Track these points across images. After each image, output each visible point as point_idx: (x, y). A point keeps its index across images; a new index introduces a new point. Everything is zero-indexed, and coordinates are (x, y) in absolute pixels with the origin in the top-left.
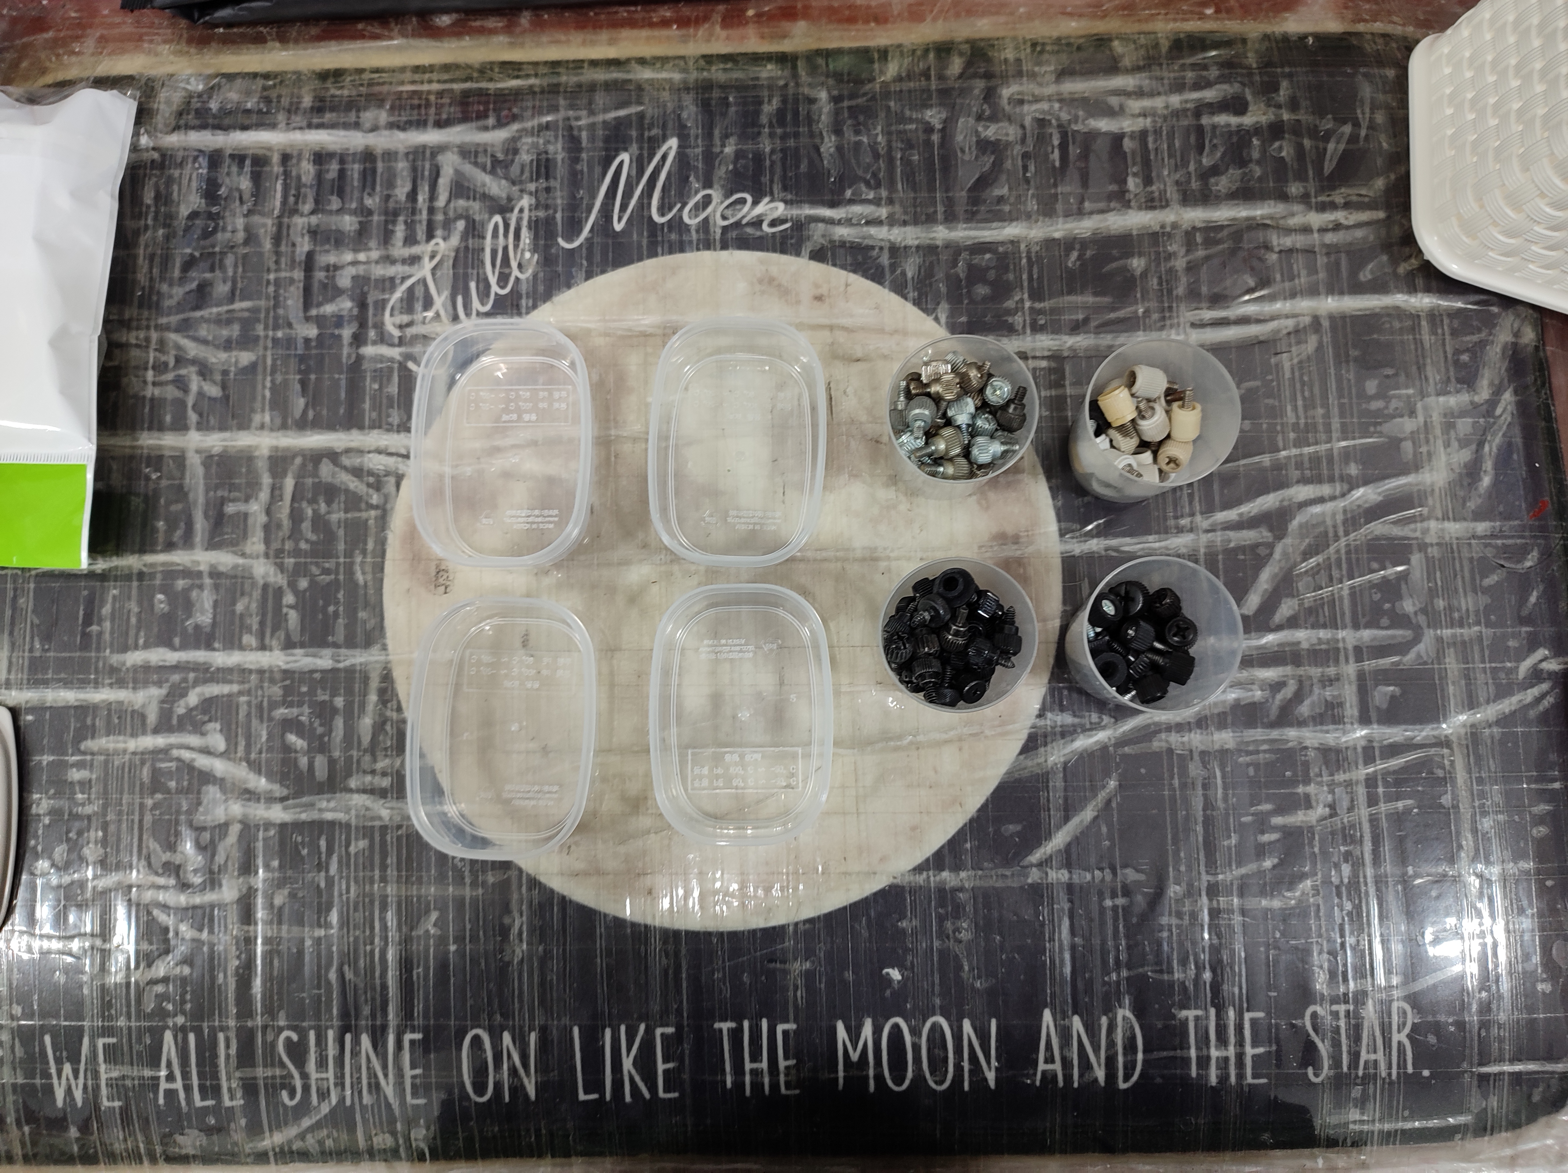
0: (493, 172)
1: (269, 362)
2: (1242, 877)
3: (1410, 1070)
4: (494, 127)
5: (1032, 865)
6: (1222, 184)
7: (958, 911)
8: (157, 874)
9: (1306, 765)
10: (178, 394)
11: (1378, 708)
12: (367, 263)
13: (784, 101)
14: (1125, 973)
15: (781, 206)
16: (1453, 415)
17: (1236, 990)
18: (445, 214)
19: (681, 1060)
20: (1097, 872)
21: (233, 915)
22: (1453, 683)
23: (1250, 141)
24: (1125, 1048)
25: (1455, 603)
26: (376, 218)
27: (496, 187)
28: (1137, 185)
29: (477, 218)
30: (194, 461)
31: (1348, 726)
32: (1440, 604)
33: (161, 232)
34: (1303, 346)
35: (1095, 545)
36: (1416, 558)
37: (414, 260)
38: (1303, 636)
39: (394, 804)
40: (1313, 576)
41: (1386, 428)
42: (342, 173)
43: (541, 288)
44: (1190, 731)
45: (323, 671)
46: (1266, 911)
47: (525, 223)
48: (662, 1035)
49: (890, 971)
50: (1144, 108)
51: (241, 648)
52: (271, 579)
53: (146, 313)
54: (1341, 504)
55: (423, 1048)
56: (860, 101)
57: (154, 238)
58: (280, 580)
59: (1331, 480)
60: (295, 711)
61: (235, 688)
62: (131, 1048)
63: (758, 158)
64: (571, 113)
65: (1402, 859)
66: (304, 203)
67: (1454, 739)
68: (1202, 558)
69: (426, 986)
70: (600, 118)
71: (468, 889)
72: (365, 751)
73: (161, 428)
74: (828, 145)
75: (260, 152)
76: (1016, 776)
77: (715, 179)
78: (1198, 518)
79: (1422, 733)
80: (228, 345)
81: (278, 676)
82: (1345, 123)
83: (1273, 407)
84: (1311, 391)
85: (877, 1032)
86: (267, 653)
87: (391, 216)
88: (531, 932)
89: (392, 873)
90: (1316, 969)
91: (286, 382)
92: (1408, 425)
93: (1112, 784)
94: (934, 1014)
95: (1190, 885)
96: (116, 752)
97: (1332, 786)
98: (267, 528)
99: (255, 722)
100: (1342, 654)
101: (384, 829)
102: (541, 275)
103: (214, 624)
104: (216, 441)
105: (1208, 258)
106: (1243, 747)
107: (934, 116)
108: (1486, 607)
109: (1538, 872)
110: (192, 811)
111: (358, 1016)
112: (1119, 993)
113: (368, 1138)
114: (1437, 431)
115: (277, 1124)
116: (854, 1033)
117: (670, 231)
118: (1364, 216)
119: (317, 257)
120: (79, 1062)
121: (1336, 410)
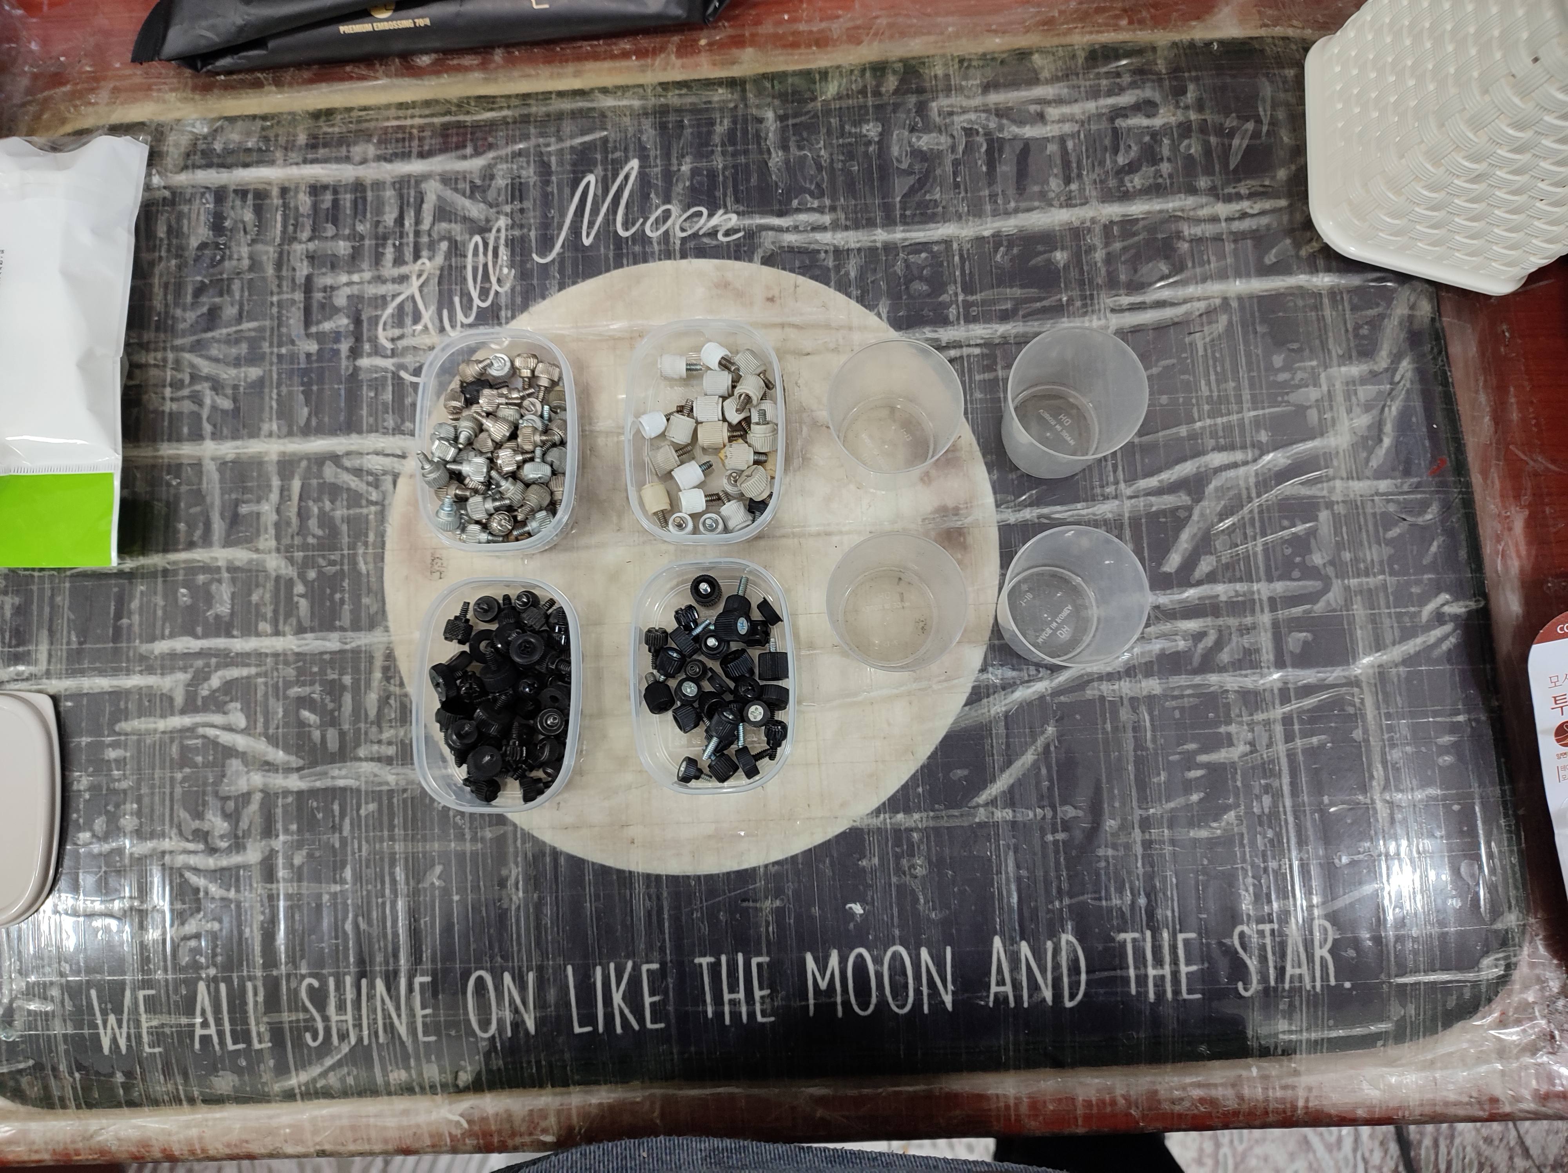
0: (472, 197)
1: (275, 376)
2: (1172, 810)
3: (1333, 982)
4: (472, 156)
5: (978, 806)
6: (1136, 181)
7: (912, 850)
8: (188, 840)
9: (1227, 706)
10: (195, 408)
11: (1292, 653)
12: (361, 283)
13: (735, 122)
14: (1067, 901)
15: (734, 217)
16: (1354, 383)
17: (1169, 913)
18: (430, 235)
19: (666, 993)
20: (1038, 810)
21: (256, 874)
22: (1361, 628)
23: (1161, 140)
24: (1069, 970)
25: (1361, 554)
26: (367, 242)
27: (475, 210)
28: (1059, 186)
29: (458, 238)
30: (210, 467)
31: (1265, 670)
32: (1347, 556)
33: (173, 262)
34: (1214, 326)
35: (1029, 514)
36: (1324, 515)
37: (403, 279)
38: (1222, 590)
39: (400, 770)
40: (1229, 535)
41: (1293, 397)
42: (335, 203)
43: (519, 300)
44: (1120, 679)
45: (331, 653)
46: (1195, 841)
47: (502, 241)
48: (648, 971)
49: (853, 905)
50: (1063, 115)
51: (258, 634)
52: (283, 572)
53: (162, 336)
54: (1253, 468)
55: (433, 990)
56: (803, 118)
57: (168, 268)
58: (290, 572)
59: (1244, 447)
60: (308, 689)
61: (253, 670)
62: (168, 998)
63: (712, 175)
64: (541, 140)
65: (1318, 789)
66: (302, 231)
67: (1363, 678)
68: (1126, 522)
69: (433, 934)
70: (568, 144)
71: (468, 845)
72: (372, 723)
73: (179, 440)
74: (776, 158)
75: (261, 187)
76: (963, 725)
77: (674, 195)
78: (1122, 485)
79: (1335, 674)
80: (237, 362)
81: (291, 658)
82: (1247, 120)
83: (1188, 382)
84: (1223, 366)
85: (843, 961)
86: (281, 638)
87: (381, 239)
88: (527, 880)
89: (399, 832)
90: (1243, 893)
91: (290, 393)
92: (1313, 394)
93: (1050, 730)
94: (894, 944)
95: (1124, 820)
96: (148, 732)
97: (1251, 726)
98: (277, 525)
99: (272, 701)
100: (1258, 604)
101: (391, 792)
102: (518, 288)
103: (232, 614)
104: (229, 449)
105: (1125, 249)
106: (1169, 693)
107: (871, 130)
108: (1390, 557)
109: (1445, 798)
110: (217, 783)
111: (372, 963)
112: (1062, 919)
113: (385, 1074)
114: (1340, 398)
115: (302, 1064)
116: (822, 964)
117: (634, 243)
118: (1267, 205)
119: (315, 279)
120: (122, 1012)
121: (1246, 382)
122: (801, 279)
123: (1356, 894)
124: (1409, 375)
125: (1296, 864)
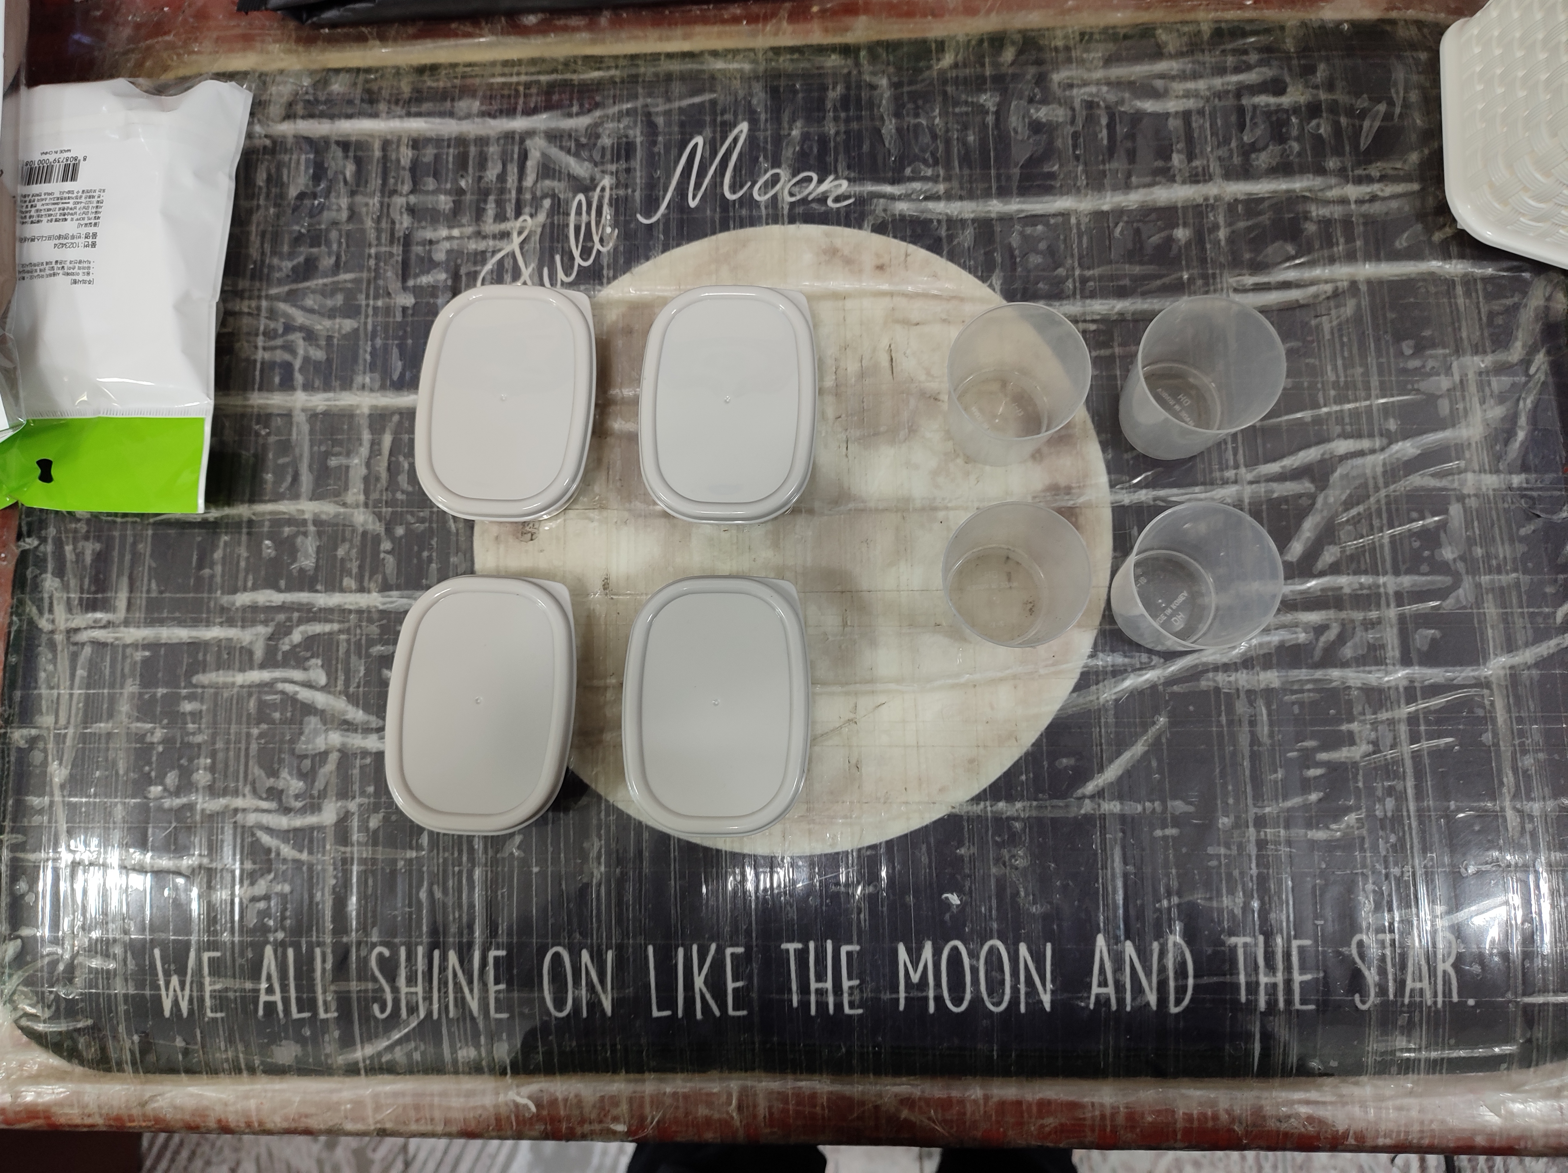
0: (577, 155)
1: (370, 328)
2: (1289, 810)
3: (1455, 999)
4: (578, 114)
5: (1084, 797)
6: (1262, 159)
7: (1013, 839)
8: (261, 798)
9: (1350, 703)
10: (287, 357)
11: (1419, 650)
12: (461, 238)
13: (848, 88)
15: (845, 184)
16: (1487, 373)
17: (1284, 918)
18: (532, 192)
19: (750, 978)
20: (1148, 804)
21: (330, 836)
22: (1492, 627)
23: (1289, 119)
24: (1176, 973)
25: (1493, 551)
26: (468, 197)
27: (580, 168)
28: (1181, 162)
29: (562, 196)
30: (300, 418)
31: (1390, 668)
32: (1478, 552)
34: (1342, 309)
35: (1144, 496)
36: (1455, 510)
37: (505, 235)
38: (1345, 582)
40: (1355, 525)
41: (1424, 385)
42: (437, 157)
43: (621, 261)
44: (1237, 670)
46: (1313, 843)
47: (606, 201)
48: (732, 954)
49: (949, 895)
50: (1187, 90)
51: (342, 590)
52: (370, 527)
53: (257, 284)
54: (1380, 457)
55: (508, 965)
56: (919, 86)
57: (266, 217)
58: (378, 528)
59: (1371, 435)
60: (391, 648)
61: (336, 627)
62: (234, 961)
63: (823, 141)
64: (649, 100)
65: (1444, 793)
66: (403, 183)
67: (1494, 680)
68: (1247, 507)
69: (510, 906)
70: (676, 105)
73: (270, 389)
74: (889, 127)
75: (363, 139)
76: (1070, 712)
77: (783, 159)
78: (1243, 470)
79: (1464, 674)
80: (332, 314)
81: (375, 616)
83: (1314, 367)
84: (1351, 351)
85: (937, 954)
86: (366, 595)
87: (484, 194)
88: (609, 854)
90: (1363, 900)
91: (385, 347)
92: (1444, 383)
93: (1162, 720)
94: (991, 938)
95: (1238, 818)
96: (226, 686)
97: (1375, 725)
98: (366, 479)
99: (354, 658)
100: (1383, 598)
102: (621, 248)
103: (317, 568)
104: (320, 401)
105: (1249, 229)
106: (1288, 686)
107: (989, 100)
108: (1523, 554)
110: (292, 741)
111: (445, 935)
112: (1170, 919)
113: (454, 1051)
114: (1473, 388)
115: (369, 1037)
116: (915, 956)
117: (741, 206)
118: (1400, 188)
119: (415, 233)
120: (185, 974)
121: (1375, 369)
122: (912, 248)
124: (1544, 368)
125: (1419, 871)
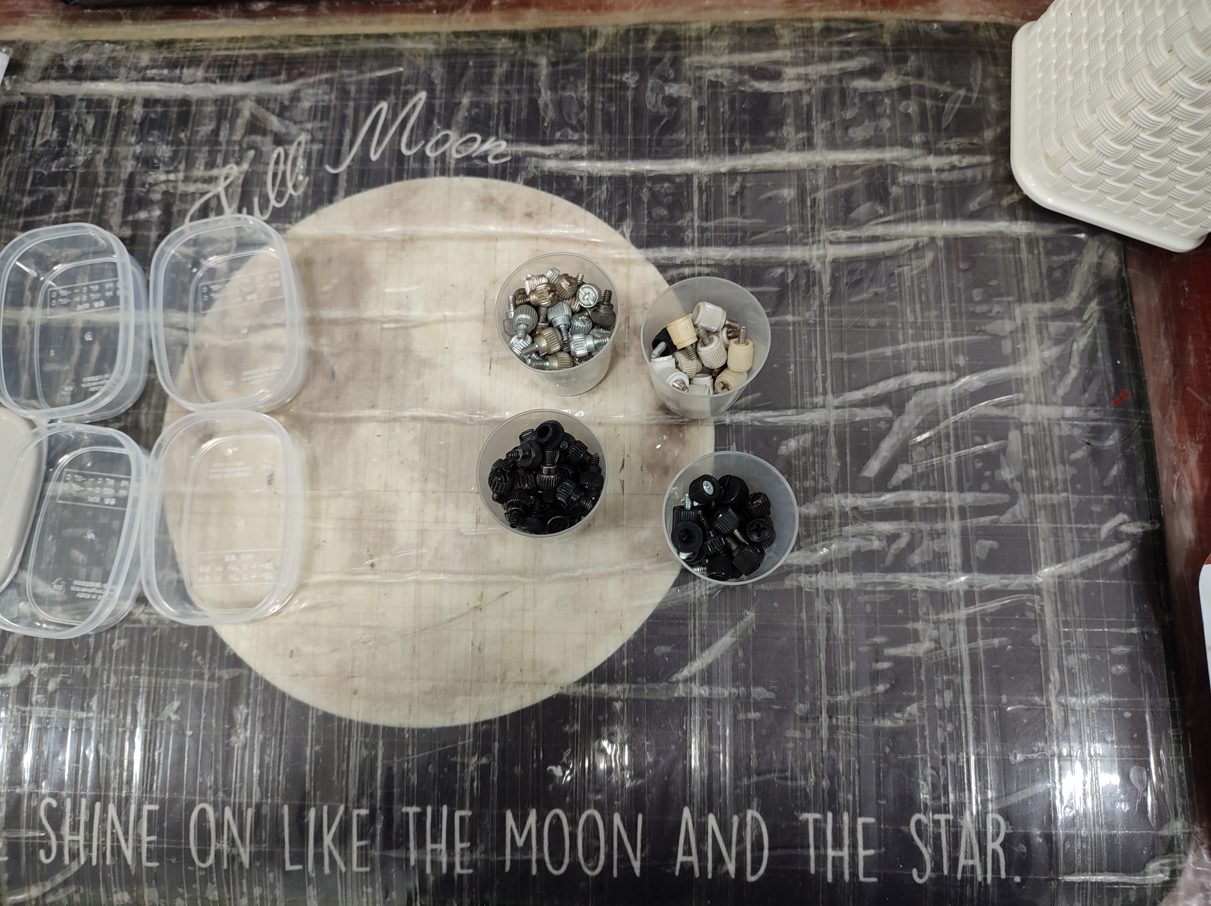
0: (280, 115)
2: (858, 698)
3: (1003, 875)
4: (285, 82)
5: (678, 682)
6: (858, 133)
9: (916, 605)
11: (978, 558)
12: (176, 181)
13: (512, 66)
14: (755, 779)
15: (504, 144)
16: (1046, 318)
17: (850, 797)
18: (240, 145)
19: (373, 839)
20: (733, 690)
21: (13, 696)
22: (1044, 540)
23: (883, 100)
24: (753, 845)
25: (1046, 472)
26: (186, 148)
27: (281, 126)
28: (790, 133)
29: (264, 149)
31: (953, 573)
32: (1033, 473)
33: (18, 154)
34: (921, 261)
35: (743, 416)
36: (1014, 436)
37: (211, 180)
38: (917, 497)
40: (926, 447)
41: (989, 328)
42: (164, 114)
43: (309, 203)
44: (817, 572)
46: (879, 730)
47: (301, 153)
48: (358, 815)
49: (553, 768)
50: (798, 74)
54: (950, 388)
55: (158, 818)
56: (572, 66)
57: (14, 159)
59: (943, 369)
63: (488, 107)
64: (345, 72)
65: (997, 687)
66: (132, 135)
67: (1044, 587)
68: (831, 428)
69: (165, 765)
70: (367, 76)
71: (205, 683)
74: (545, 98)
75: (103, 98)
76: (669, 605)
77: (453, 122)
78: (830, 396)
79: (1018, 581)
82: (959, 87)
83: (895, 309)
84: (927, 297)
85: (541, 820)
87: (198, 146)
89: (144, 667)
90: (922, 783)
92: (1008, 326)
93: (750, 615)
94: (589, 808)
95: (813, 704)
97: (937, 623)
100: (948, 512)
101: (142, 631)
102: (310, 193)
105: (846, 191)
106: (862, 588)
107: (630, 79)
108: (1073, 476)
109: (1117, 705)
111: (107, 788)
112: (748, 796)
113: (109, 895)
114: (1033, 331)
115: (34, 880)
116: (521, 822)
117: (414, 161)
118: (974, 160)
119: (138, 177)
121: (948, 312)
122: (557, 200)
123: (1029, 792)
124: (1096, 315)
125: (973, 758)
